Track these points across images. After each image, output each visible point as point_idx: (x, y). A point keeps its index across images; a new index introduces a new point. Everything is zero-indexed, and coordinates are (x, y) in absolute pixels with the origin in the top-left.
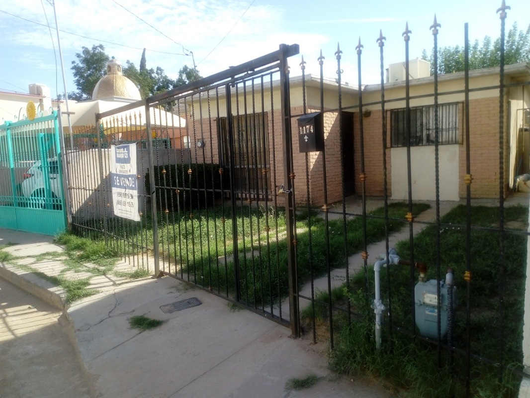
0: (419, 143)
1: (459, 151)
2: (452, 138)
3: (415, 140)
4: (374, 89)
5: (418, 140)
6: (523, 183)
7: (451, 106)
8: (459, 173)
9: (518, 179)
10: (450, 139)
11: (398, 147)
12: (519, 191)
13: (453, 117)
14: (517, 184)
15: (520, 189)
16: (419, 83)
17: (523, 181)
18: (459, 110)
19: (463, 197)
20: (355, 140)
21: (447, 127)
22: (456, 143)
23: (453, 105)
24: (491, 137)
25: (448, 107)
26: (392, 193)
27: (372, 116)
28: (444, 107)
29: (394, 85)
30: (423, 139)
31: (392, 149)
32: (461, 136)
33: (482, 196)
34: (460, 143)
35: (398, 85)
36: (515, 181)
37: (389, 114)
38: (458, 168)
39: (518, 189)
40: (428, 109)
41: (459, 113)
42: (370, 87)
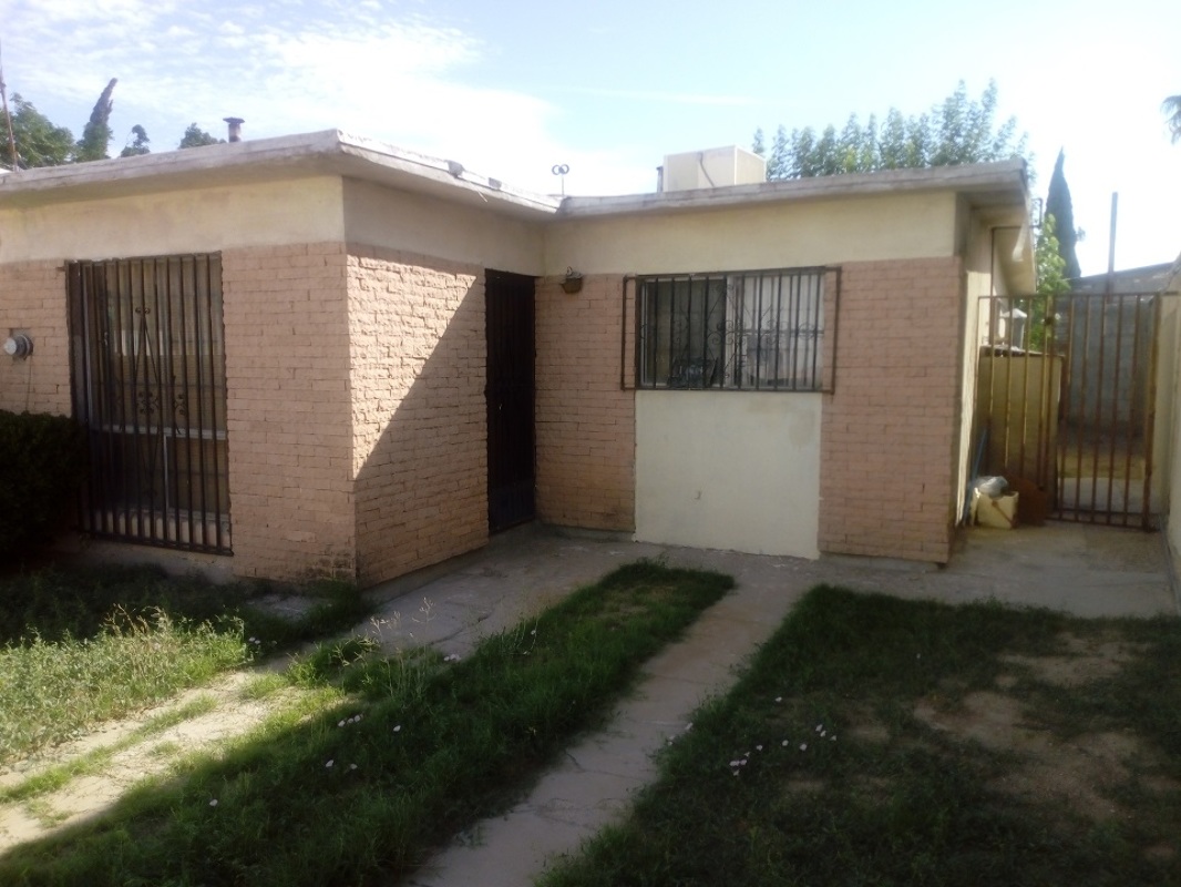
0: (713, 380)
1: (823, 412)
2: (805, 371)
3: (701, 371)
4: (588, 211)
5: (710, 372)
6: (990, 501)
7: (805, 279)
8: (821, 477)
9: (976, 490)
10: (799, 376)
11: (654, 388)
12: (977, 524)
13: (808, 309)
14: (974, 505)
15: (981, 519)
16: (717, 201)
17: (991, 496)
18: (826, 291)
19: (831, 550)
20: (537, 360)
21: (793, 327)
22: (814, 389)
23: (810, 275)
24: (914, 377)
25: (795, 278)
26: (637, 522)
27: (586, 292)
28: (786, 281)
29: (645, 203)
30: (723, 372)
31: (639, 393)
32: (830, 370)
33: (882, 553)
34: (825, 388)
35: (657, 205)
36: (969, 495)
37: (632, 287)
38: (817, 462)
39: (976, 517)
40: (740, 282)
41: (825, 300)
42: (577, 204)
